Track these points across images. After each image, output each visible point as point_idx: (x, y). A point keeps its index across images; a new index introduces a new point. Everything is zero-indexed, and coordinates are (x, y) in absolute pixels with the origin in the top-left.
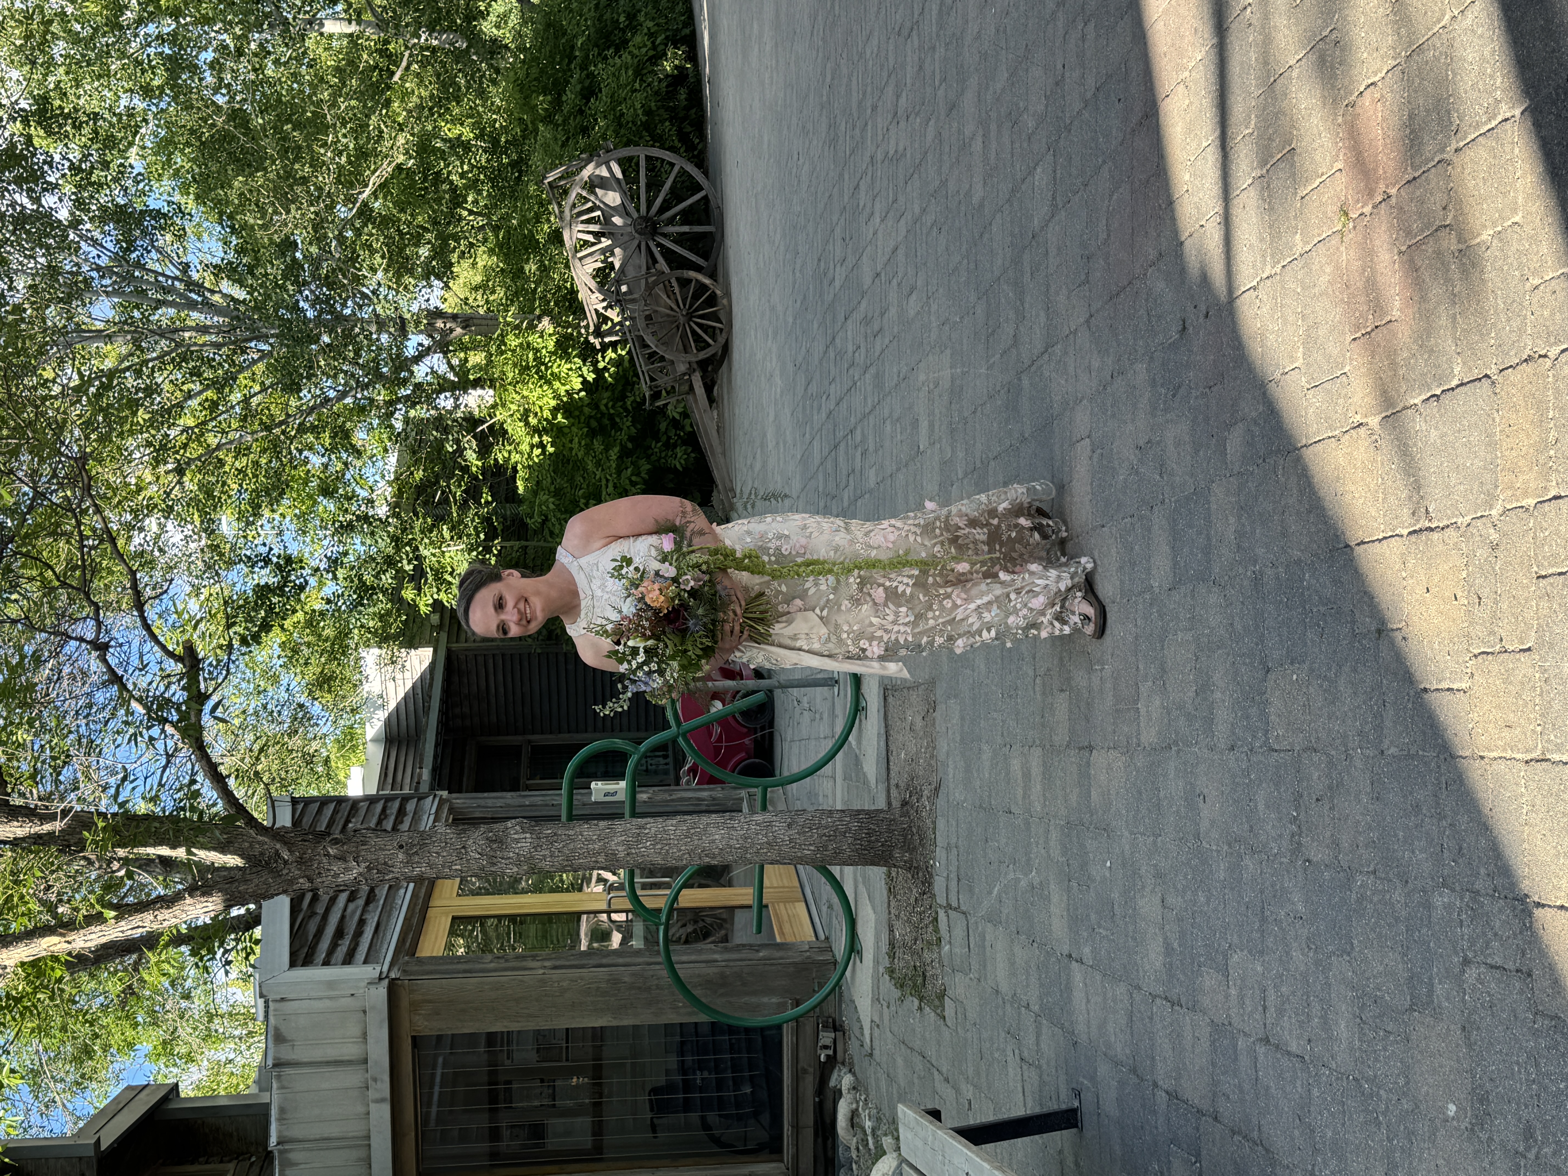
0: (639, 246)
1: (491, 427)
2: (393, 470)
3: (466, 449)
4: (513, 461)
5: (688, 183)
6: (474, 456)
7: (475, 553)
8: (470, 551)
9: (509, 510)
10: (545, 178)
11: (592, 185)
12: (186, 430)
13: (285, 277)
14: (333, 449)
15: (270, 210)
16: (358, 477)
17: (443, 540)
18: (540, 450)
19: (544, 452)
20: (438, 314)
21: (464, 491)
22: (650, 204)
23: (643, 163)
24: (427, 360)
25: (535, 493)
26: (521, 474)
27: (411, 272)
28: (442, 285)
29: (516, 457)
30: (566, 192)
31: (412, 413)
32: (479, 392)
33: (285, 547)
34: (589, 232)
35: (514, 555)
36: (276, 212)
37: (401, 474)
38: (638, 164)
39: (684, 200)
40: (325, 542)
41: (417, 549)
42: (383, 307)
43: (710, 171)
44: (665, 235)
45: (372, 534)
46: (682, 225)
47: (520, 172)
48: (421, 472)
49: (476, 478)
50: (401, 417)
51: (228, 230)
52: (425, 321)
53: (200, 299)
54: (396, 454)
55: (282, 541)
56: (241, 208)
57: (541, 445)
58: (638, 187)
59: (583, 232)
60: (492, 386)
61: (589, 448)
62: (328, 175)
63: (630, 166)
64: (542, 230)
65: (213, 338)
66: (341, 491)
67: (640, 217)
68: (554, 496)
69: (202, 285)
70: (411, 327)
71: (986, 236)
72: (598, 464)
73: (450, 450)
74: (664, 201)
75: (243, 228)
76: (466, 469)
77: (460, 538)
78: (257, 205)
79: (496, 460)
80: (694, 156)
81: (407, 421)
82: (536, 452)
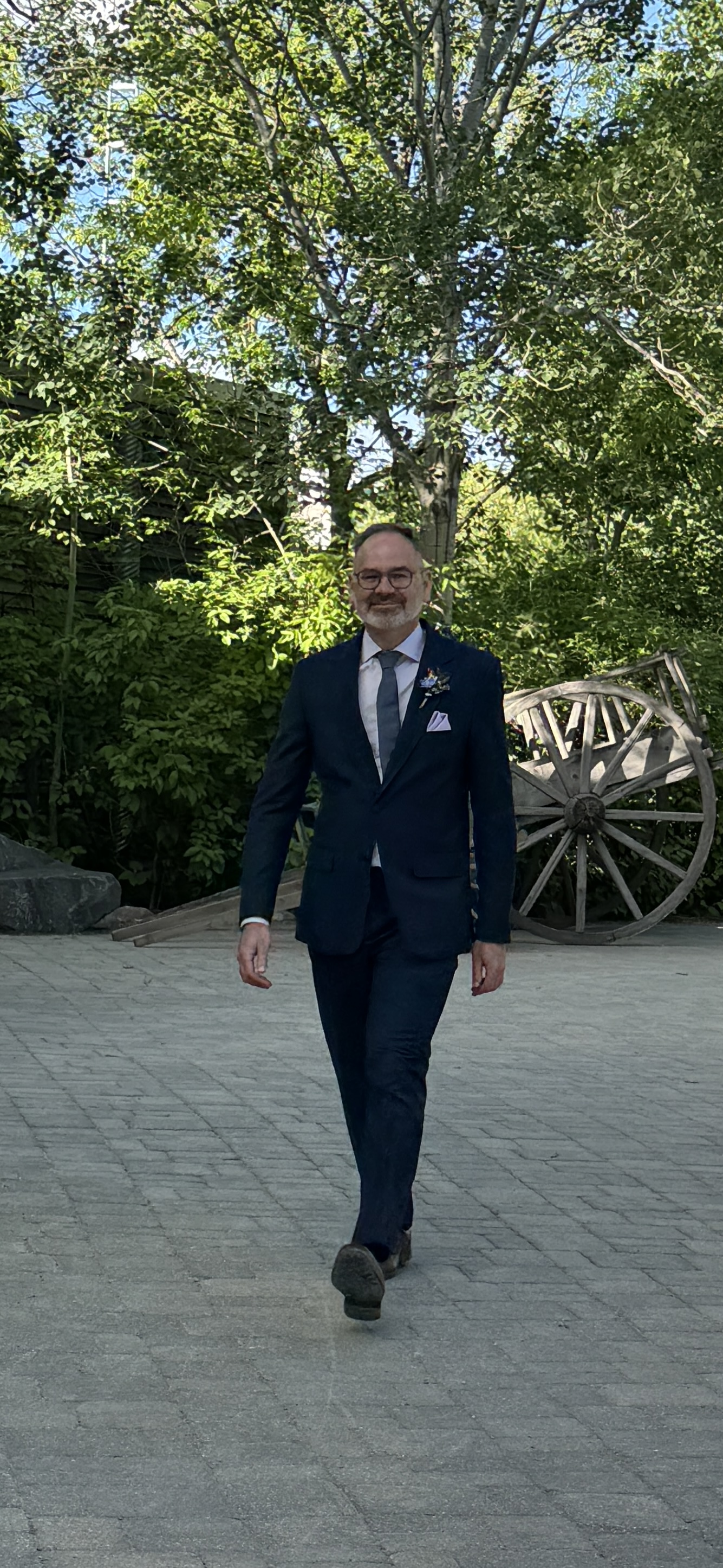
0: (556, 804)
1: (268, 540)
2: (204, 371)
3: (235, 498)
4: (211, 574)
5: (654, 887)
6: (222, 512)
7: (60, 502)
8: (65, 495)
9: (130, 563)
10: (672, 654)
11: (656, 731)
12: (282, 37)
13: (527, 220)
14: (243, 278)
15: (634, 206)
16: (195, 314)
17: (83, 451)
18: (228, 621)
19: (223, 626)
20: (458, 466)
21: (163, 490)
22: (623, 825)
23: (689, 817)
24: (383, 443)
25: (157, 608)
26: (189, 586)
27: (528, 425)
28: (505, 473)
29: (217, 579)
30: (647, 687)
31: (296, 411)
32: (328, 524)
33: (81, 186)
34: (581, 721)
35: (54, 567)
36: (631, 215)
37: (196, 387)
38: (688, 808)
39: (627, 881)
40: (86, 252)
41: (71, 405)
42: (472, 378)
43: (673, 926)
44: (572, 848)
45: (101, 334)
46: (588, 875)
47: (682, 613)
48: (198, 420)
49: (186, 510)
50: (291, 391)
51: (605, 133)
52: (446, 445)
53: (495, 77)
54: (229, 378)
55: (92, 182)
56: (638, 160)
57: (235, 624)
58: (650, 807)
59: (583, 711)
60: (336, 547)
61: (229, 702)
62: (687, 305)
63: (685, 795)
64: (588, 644)
65: (432, 92)
66: (171, 285)
67: (603, 809)
68: (149, 639)
69: (516, 82)
70: (436, 421)
71: (551, 1408)
72: (200, 717)
73: (234, 473)
74: (628, 850)
75: (606, 157)
76: (201, 496)
77: (87, 478)
78: (642, 186)
79: (214, 546)
80: (697, 898)
81: (285, 401)
82: (225, 616)
